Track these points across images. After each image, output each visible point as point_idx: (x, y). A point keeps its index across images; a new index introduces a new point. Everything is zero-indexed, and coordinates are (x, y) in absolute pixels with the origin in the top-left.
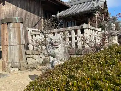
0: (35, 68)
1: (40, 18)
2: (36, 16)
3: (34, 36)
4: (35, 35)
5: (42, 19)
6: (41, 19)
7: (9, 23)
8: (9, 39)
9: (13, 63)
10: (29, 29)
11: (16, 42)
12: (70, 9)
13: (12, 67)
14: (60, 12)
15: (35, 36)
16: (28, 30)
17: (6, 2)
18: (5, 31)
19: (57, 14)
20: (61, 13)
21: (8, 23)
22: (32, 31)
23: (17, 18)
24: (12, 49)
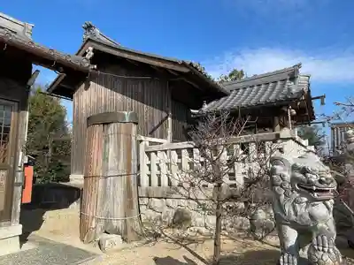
0: (160, 235)
1: (164, 115)
2: (157, 112)
3: (153, 154)
4: (156, 152)
5: (169, 119)
6: (167, 117)
7: (107, 124)
8: (104, 160)
9: (108, 222)
10: (143, 138)
11: (120, 168)
12: (230, 97)
13: (106, 232)
14: (207, 103)
15: (156, 154)
16: (141, 141)
17: (91, 83)
18: (95, 143)
19: (201, 107)
20: (209, 105)
21: (104, 124)
22: (148, 144)
23: (126, 113)
24: (108, 184)
